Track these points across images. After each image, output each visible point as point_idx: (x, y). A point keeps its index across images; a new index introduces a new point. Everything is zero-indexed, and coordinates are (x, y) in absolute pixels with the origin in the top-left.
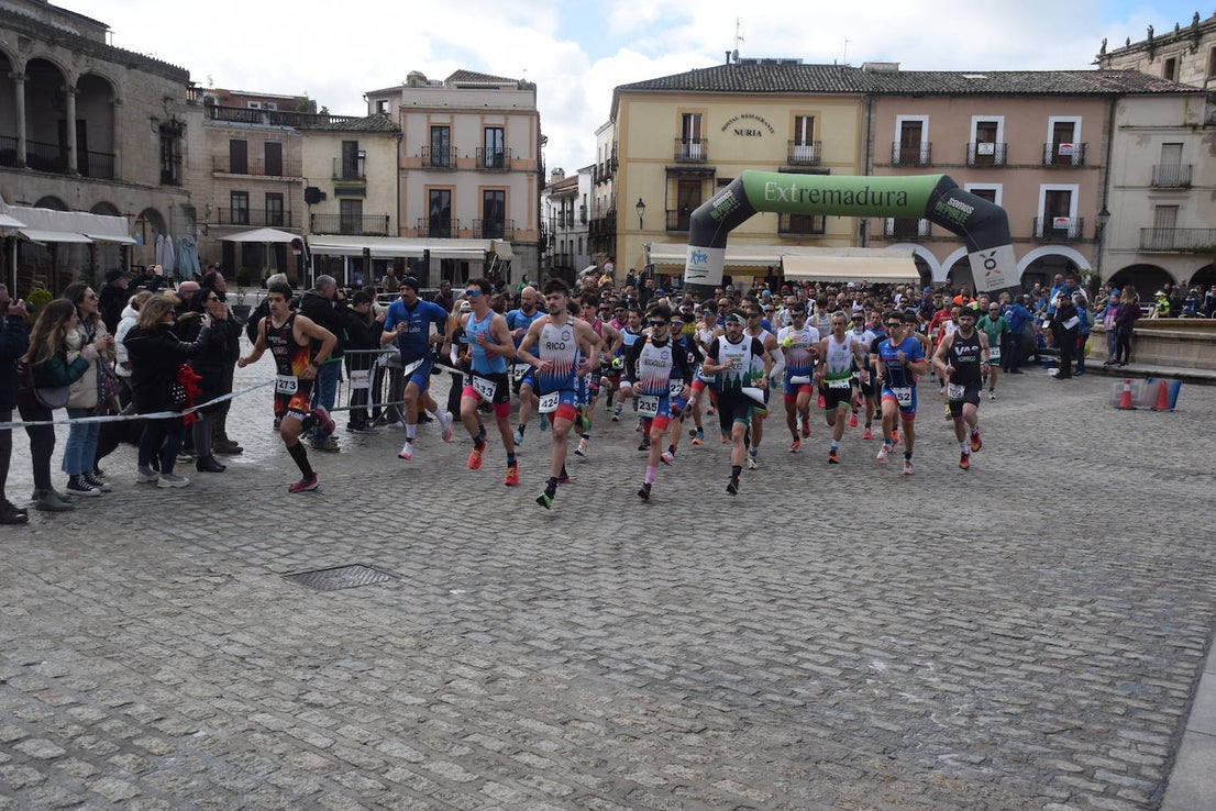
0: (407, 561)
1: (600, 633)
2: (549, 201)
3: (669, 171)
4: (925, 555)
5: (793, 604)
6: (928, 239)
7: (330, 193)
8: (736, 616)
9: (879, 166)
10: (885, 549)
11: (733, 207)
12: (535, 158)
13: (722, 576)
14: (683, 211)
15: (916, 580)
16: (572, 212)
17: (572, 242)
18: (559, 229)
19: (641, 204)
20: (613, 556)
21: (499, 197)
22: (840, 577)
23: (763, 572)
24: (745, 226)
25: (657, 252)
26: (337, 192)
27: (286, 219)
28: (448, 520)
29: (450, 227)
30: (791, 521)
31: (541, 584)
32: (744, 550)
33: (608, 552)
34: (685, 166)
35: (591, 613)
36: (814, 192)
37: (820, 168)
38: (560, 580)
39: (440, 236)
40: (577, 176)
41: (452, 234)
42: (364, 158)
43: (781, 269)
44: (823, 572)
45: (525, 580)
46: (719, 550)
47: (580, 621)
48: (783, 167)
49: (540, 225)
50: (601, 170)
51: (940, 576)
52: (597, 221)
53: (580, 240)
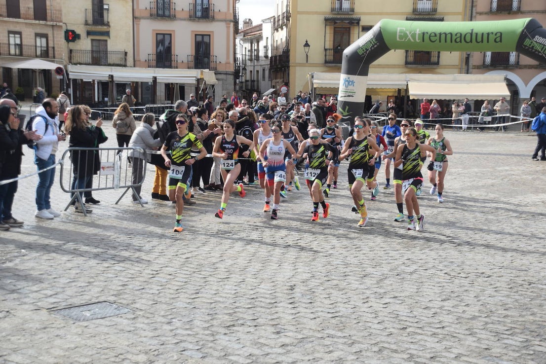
0: (141, 298)
1: (280, 350)
2: (242, 42)
3: (326, 20)
4: (517, 297)
5: (419, 331)
6: (517, 66)
7: (83, 34)
8: (378, 340)
9: (481, 14)
10: (486, 292)
11: (373, 46)
12: (231, 11)
13: (367, 310)
14: (337, 50)
15: (512, 316)
16: (258, 50)
17: (258, 71)
18: (248, 63)
19: (307, 45)
20: (289, 294)
21: (206, 39)
22: (453, 312)
23: (397, 307)
24: (382, 60)
25: (318, 79)
26: (89, 33)
27: (51, 52)
28: (172, 269)
29: (171, 61)
30: (415, 271)
31: (238, 314)
32: (382, 291)
33: (286, 292)
34: (339, 17)
35: (274, 336)
36: (433, 34)
37: (437, 16)
38: (250, 311)
39: (164, 67)
40: (262, 24)
41: (173, 65)
42: (108, 10)
43: (407, 90)
44: (441, 308)
45: (226, 312)
46: (364, 291)
47: (265, 342)
48: (409, 16)
49: (235, 60)
50: (279, 20)
51: (529, 313)
52: (276, 57)
53: (264, 70)
